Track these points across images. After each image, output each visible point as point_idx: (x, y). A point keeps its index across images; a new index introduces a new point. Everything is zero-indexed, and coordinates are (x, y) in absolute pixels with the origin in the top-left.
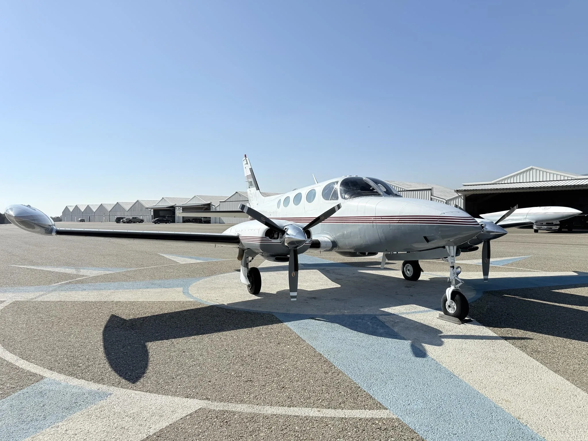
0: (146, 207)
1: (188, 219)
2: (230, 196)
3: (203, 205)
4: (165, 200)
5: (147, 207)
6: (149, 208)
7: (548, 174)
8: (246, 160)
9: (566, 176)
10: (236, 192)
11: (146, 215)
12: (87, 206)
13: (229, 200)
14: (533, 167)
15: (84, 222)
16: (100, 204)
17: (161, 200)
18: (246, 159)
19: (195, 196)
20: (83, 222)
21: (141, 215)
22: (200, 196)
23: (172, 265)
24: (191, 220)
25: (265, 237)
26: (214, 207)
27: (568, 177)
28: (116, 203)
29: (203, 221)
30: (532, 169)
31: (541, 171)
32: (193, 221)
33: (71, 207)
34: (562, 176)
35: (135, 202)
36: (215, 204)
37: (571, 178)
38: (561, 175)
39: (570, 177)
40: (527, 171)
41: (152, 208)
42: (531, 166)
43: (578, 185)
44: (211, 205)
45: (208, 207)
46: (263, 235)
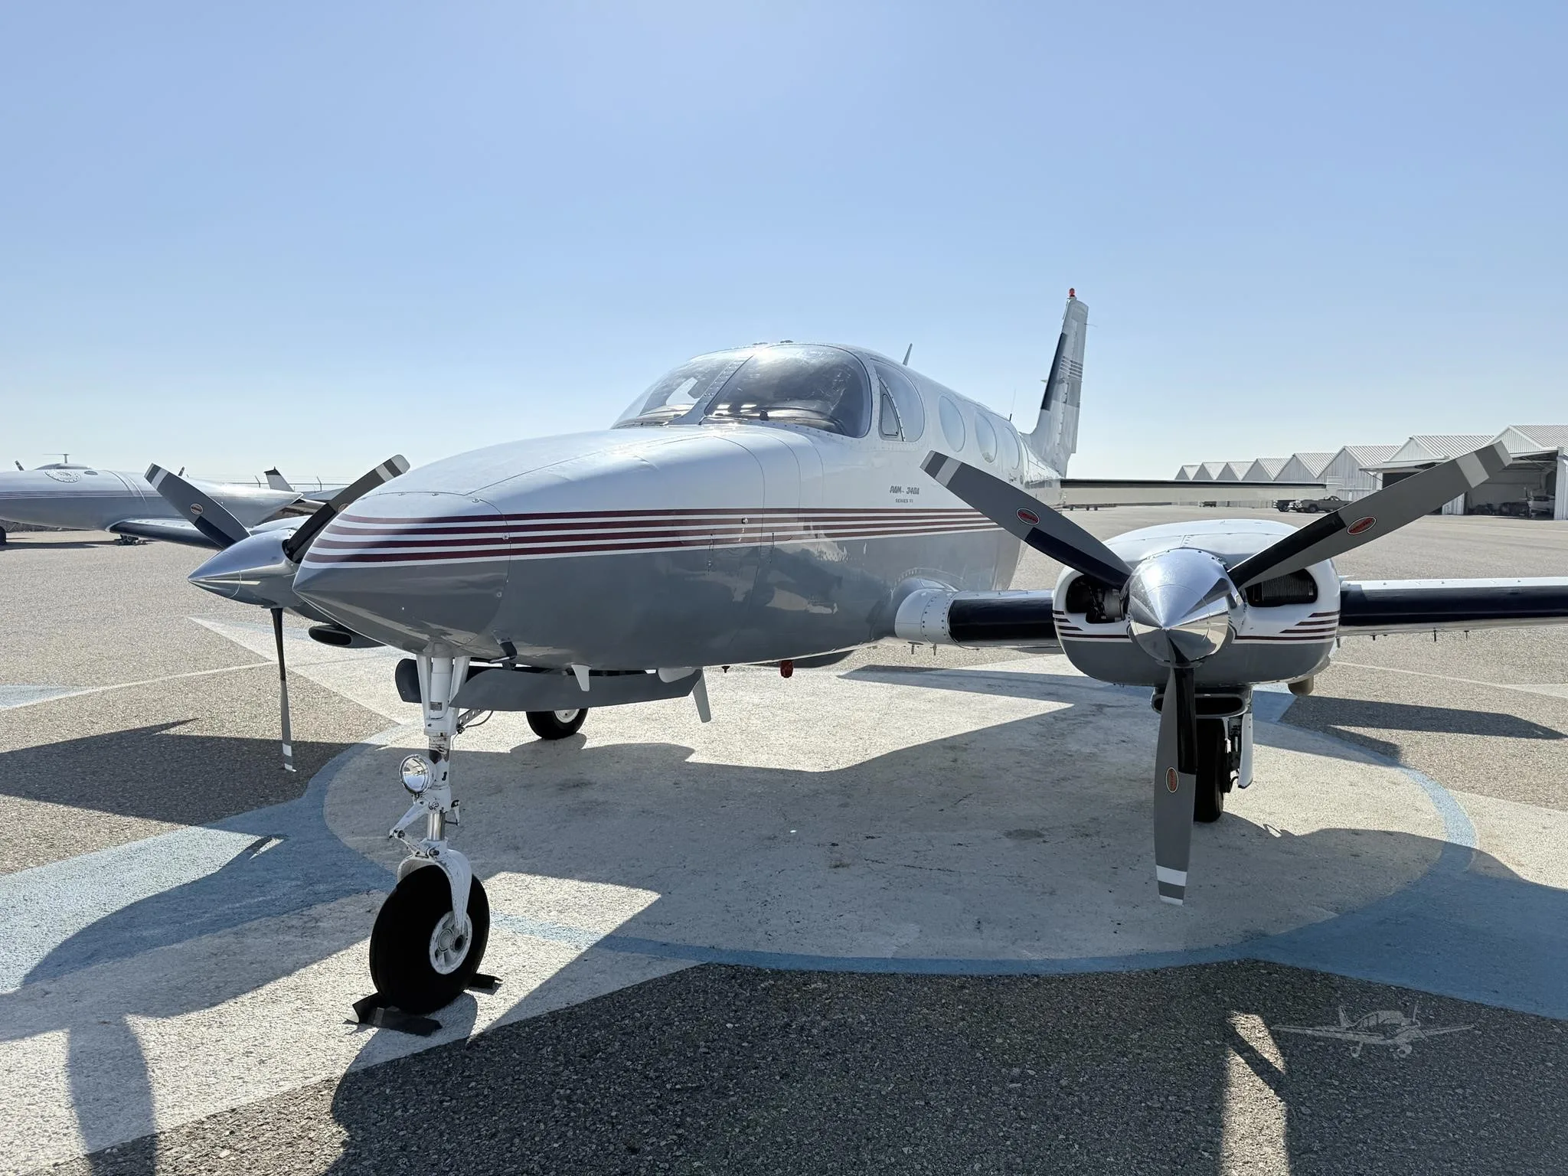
0: (1364, 467)
1: (1485, 504)
4: (1417, 444)
5: (1366, 465)
6: (1373, 471)
11: (1363, 490)
12: (1223, 466)
15: (1215, 506)
16: (1254, 460)
17: (1404, 446)
19: (1508, 429)
20: (1213, 508)
21: (1351, 491)
22: (1525, 429)
24: (1497, 507)
28: (1290, 457)
29: (1533, 511)
32: (1504, 509)
33: (1194, 468)
35: (1337, 452)
41: (1377, 470)
44: (1558, 458)
45: (1548, 463)
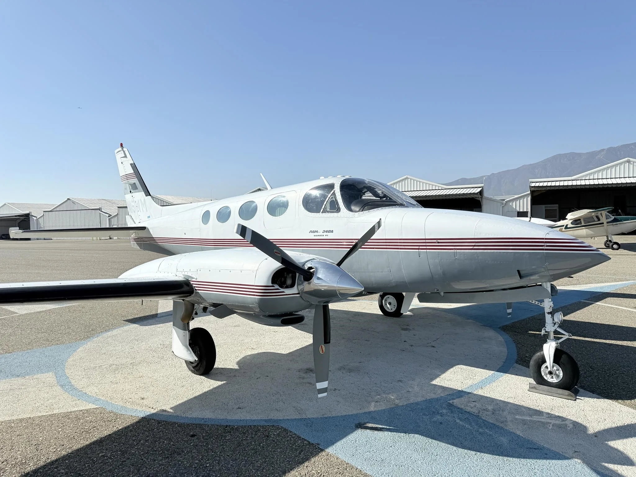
2: (59, 204)
3: (18, 216)
7: (421, 184)
8: (124, 152)
9: (437, 186)
10: (68, 199)
13: (58, 209)
14: (408, 177)
18: (123, 150)
19: (5, 204)
22: (13, 204)
23: (4, 319)
25: (271, 285)
26: (35, 218)
27: (439, 187)
30: (407, 178)
31: (415, 180)
32: (3, 237)
34: (434, 185)
36: (36, 213)
37: (442, 187)
38: (432, 185)
39: (440, 187)
40: (402, 180)
42: (406, 176)
43: (449, 194)
44: (30, 216)
45: (25, 218)
46: (268, 280)
